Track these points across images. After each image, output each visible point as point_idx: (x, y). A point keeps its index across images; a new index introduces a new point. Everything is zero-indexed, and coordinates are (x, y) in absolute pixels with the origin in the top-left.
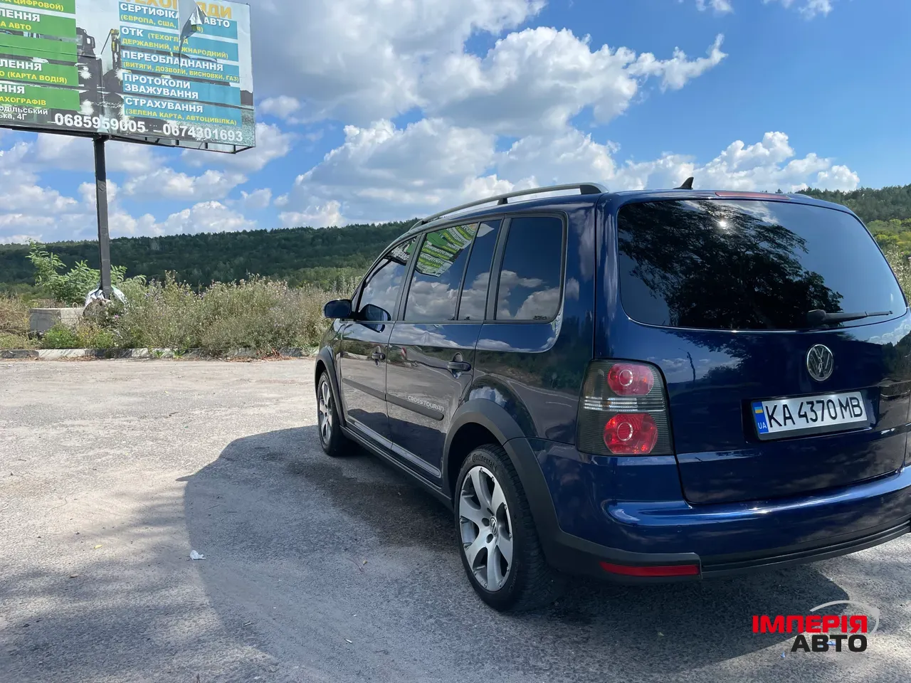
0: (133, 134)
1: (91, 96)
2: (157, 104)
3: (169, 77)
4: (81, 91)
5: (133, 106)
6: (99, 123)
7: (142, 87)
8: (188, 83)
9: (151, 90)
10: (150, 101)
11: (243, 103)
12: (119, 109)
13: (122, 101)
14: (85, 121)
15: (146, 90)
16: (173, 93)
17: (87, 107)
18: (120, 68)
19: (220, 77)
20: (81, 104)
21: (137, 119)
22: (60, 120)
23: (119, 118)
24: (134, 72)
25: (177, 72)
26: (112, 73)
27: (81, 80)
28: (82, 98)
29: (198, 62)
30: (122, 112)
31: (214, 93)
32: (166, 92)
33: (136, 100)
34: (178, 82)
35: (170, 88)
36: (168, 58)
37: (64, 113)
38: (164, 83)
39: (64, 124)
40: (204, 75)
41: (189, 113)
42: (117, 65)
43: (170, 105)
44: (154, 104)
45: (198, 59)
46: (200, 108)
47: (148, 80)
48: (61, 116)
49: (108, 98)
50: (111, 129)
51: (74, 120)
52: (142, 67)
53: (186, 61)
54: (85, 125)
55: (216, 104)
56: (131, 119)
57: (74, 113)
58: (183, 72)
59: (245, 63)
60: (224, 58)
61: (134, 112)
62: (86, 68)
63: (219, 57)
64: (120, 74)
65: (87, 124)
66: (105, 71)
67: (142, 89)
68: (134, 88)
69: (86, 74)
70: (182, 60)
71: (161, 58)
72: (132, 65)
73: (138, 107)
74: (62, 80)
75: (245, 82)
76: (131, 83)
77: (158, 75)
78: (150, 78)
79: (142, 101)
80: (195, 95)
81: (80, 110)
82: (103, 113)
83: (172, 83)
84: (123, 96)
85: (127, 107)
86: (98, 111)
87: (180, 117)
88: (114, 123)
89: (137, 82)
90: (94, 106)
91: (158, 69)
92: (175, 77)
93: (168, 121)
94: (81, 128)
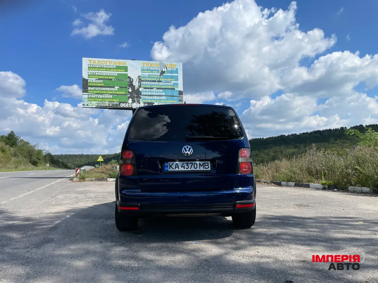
1: (132, 97)
2: (152, 98)
3: (155, 89)
4: (129, 96)
5: (144, 99)
6: (133, 105)
7: (147, 93)
8: (162, 90)
9: (150, 94)
10: (149, 97)
11: (179, 95)
12: (140, 100)
13: (141, 97)
14: (129, 105)
15: (148, 93)
16: (157, 94)
17: (130, 101)
18: (141, 87)
19: (172, 87)
20: (128, 100)
21: (145, 103)
22: (122, 105)
23: (140, 103)
24: (145, 88)
25: (158, 87)
26: (138, 89)
27: (129, 92)
28: (129, 98)
29: (165, 83)
30: (141, 101)
31: (170, 93)
32: (154, 94)
33: (145, 97)
34: (158, 90)
35: (156, 92)
36: (155, 83)
37: (123, 103)
38: (154, 91)
39: (123, 106)
40: (167, 87)
41: (162, 100)
42: (140, 86)
43: (156, 98)
44: (151, 98)
45: (165, 82)
46: (165, 98)
47: (149, 90)
48: (122, 104)
49: (136, 97)
50: (137, 107)
51: (126, 105)
52: (147, 86)
53: (161, 83)
54: (129, 106)
55: (170, 96)
56: (143, 103)
57: (126, 103)
58: (160, 87)
59: (180, 82)
60: (174, 81)
61: (144, 101)
62: (130, 89)
63: (172, 81)
64: (140, 89)
65: (130, 106)
66: (136, 89)
67: (147, 94)
68: (145, 93)
69: (130, 90)
70: (160, 83)
71: (153, 83)
72: (144, 86)
73: (146, 99)
74: (123, 93)
75: (180, 88)
76: (144, 92)
77: (152, 88)
78: (150, 90)
79: (147, 97)
80: (164, 94)
81: (128, 101)
82: (135, 102)
83: (156, 90)
84: (141, 96)
85: (142, 99)
86: (133, 101)
87: (158, 101)
88: (138, 105)
89: (146, 91)
90: (132, 100)
91: (152, 87)
92: (157, 89)
93: (155, 103)
94: (128, 107)
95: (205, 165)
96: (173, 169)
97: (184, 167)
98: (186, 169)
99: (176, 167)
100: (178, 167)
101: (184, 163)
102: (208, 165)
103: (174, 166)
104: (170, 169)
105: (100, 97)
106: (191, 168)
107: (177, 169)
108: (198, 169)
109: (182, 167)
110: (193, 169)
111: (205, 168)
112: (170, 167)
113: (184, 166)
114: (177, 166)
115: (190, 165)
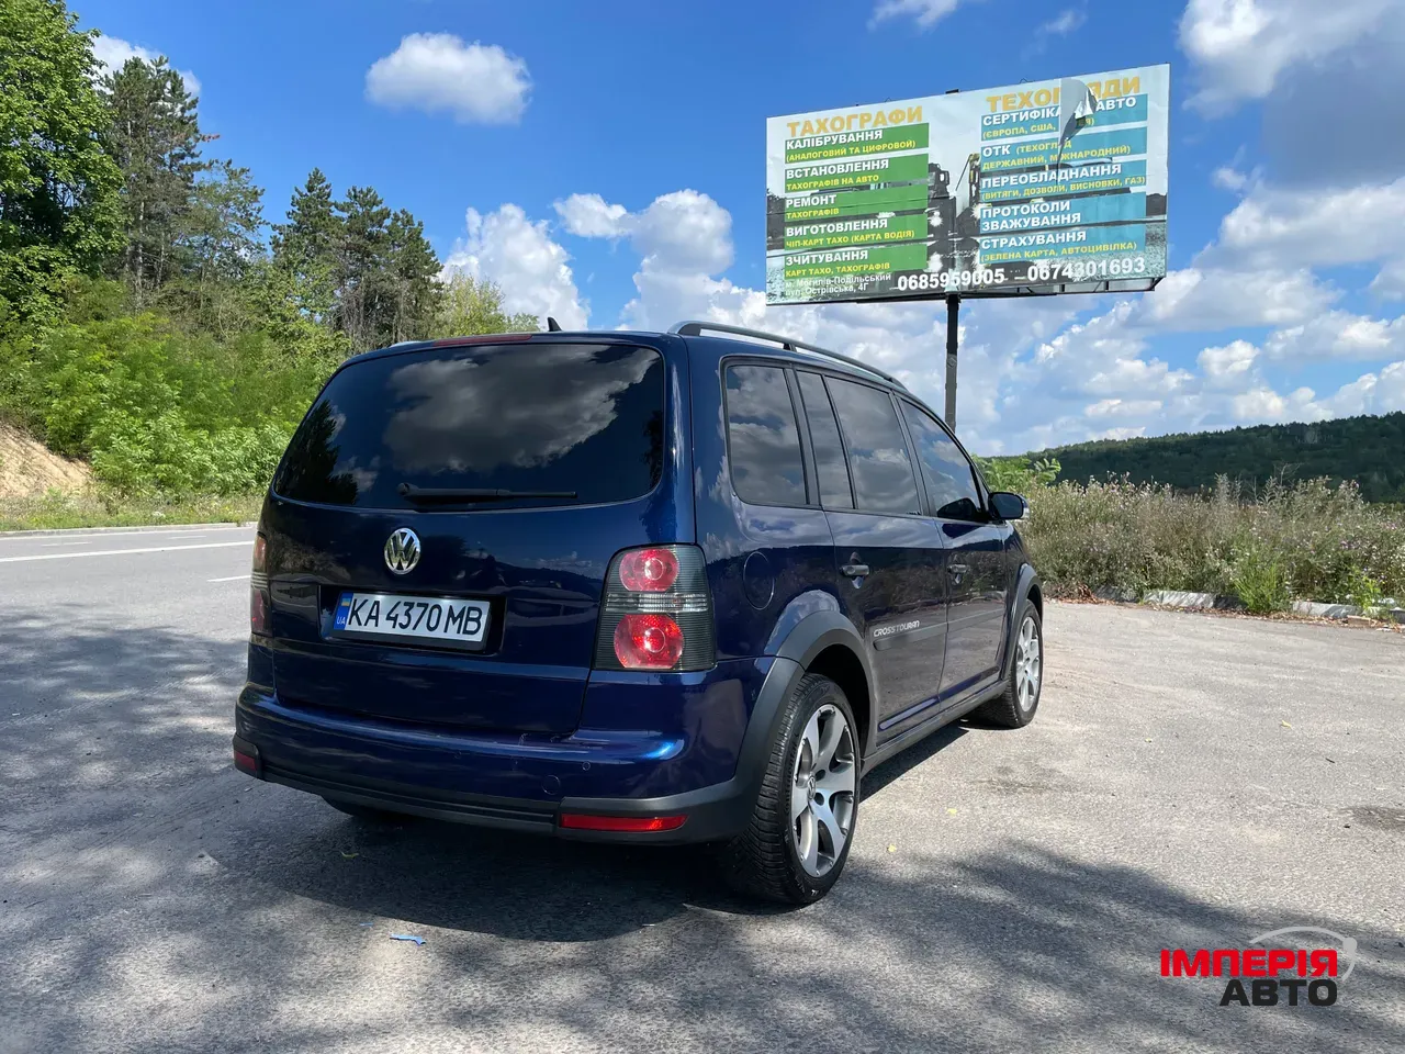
0: (989, 286)
1: (943, 247)
2: (1023, 241)
3: (1041, 200)
4: (929, 244)
5: (991, 250)
6: (947, 280)
7: (1005, 222)
8: (1068, 203)
9: (1016, 224)
10: (1013, 239)
11: (1149, 213)
12: (972, 258)
13: (978, 245)
14: (932, 280)
15: (1009, 224)
16: (1046, 222)
17: (935, 262)
18: (978, 203)
19: (1116, 184)
20: (928, 259)
21: (993, 267)
22: (907, 284)
23: (972, 269)
24: (995, 204)
25: (1052, 190)
26: (968, 211)
27: (931, 229)
28: (931, 251)
29: (1085, 169)
30: (977, 260)
31: (1105, 209)
32: (1035, 223)
33: (995, 241)
34: (1053, 204)
35: (1041, 215)
36: (1041, 174)
37: (908, 274)
38: (1034, 209)
39: (908, 287)
40: (1092, 186)
41: (1066, 245)
42: (975, 200)
43: (1040, 238)
44: (1018, 241)
45: (1085, 165)
46: (1082, 235)
47: (1012, 210)
48: (905, 278)
49: (961, 246)
50: (962, 286)
51: (919, 281)
52: (1006, 195)
53: (1066, 171)
54: (931, 285)
55: (1106, 224)
56: (987, 268)
57: (919, 273)
58: (1062, 189)
59: (1157, 154)
60: (1124, 154)
61: (992, 258)
62: (937, 213)
63: (1116, 155)
64: (977, 212)
65: (934, 283)
66: (959, 211)
67: (1004, 225)
68: (995, 226)
69: (936, 221)
70: (1061, 172)
71: (1032, 177)
72: (993, 196)
73: (998, 250)
74: (910, 234)
75: (1157, 181)
76: (990, 220)
77: (1027, 201)
78: (1015, 208)
79: (1003, 241)
80: (1077, 217)
81: (927, 266)
82: (953, 267)
83: (1045, 208)
84: (978, 240)
85: (984, 252)
86: (948, 264)
87: (1052, 252)
88: (966, 276)
89: (999, 218)
90: (943, 260)
91: (1027, 193)
92: (1048, 199)
93: (1035, 262)
94: (926, 290)
95: (468, 619)
96: (360, 624)
97: (395, 619)
98: (398, 631)
99: (370, 617)
100: (376, 618)
101: (399, 603)
102: (477, 620)
103: (363, 615)
104: (350, 623)
105: (827, 261)
106: (414, 628)
107: (371, 628)
108: (439, 634)
109: (389, 618)
110: (422, 631)
111: (466, 632)
112: (355, 613)
113: (397, 615)
114: (374, 614)
115: (416, 612)
